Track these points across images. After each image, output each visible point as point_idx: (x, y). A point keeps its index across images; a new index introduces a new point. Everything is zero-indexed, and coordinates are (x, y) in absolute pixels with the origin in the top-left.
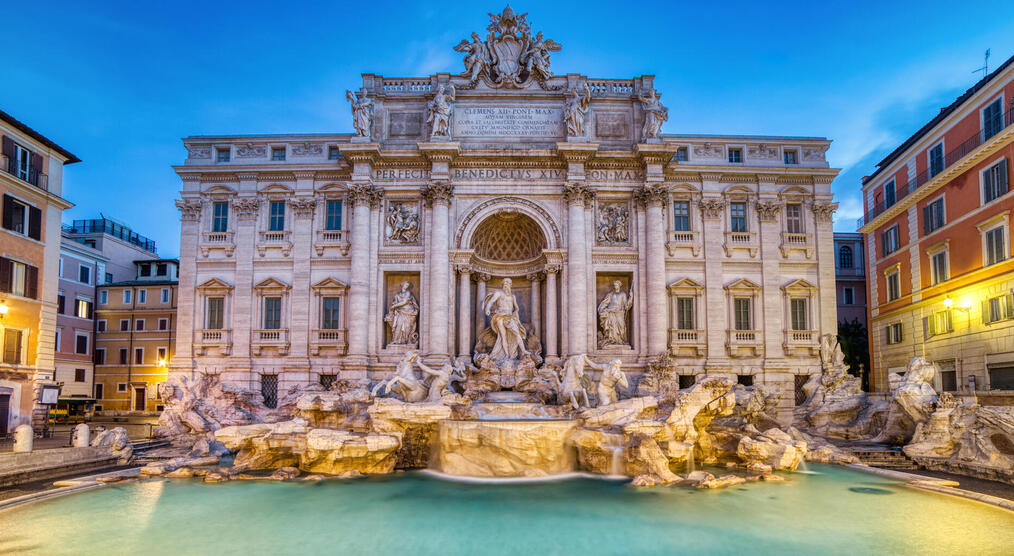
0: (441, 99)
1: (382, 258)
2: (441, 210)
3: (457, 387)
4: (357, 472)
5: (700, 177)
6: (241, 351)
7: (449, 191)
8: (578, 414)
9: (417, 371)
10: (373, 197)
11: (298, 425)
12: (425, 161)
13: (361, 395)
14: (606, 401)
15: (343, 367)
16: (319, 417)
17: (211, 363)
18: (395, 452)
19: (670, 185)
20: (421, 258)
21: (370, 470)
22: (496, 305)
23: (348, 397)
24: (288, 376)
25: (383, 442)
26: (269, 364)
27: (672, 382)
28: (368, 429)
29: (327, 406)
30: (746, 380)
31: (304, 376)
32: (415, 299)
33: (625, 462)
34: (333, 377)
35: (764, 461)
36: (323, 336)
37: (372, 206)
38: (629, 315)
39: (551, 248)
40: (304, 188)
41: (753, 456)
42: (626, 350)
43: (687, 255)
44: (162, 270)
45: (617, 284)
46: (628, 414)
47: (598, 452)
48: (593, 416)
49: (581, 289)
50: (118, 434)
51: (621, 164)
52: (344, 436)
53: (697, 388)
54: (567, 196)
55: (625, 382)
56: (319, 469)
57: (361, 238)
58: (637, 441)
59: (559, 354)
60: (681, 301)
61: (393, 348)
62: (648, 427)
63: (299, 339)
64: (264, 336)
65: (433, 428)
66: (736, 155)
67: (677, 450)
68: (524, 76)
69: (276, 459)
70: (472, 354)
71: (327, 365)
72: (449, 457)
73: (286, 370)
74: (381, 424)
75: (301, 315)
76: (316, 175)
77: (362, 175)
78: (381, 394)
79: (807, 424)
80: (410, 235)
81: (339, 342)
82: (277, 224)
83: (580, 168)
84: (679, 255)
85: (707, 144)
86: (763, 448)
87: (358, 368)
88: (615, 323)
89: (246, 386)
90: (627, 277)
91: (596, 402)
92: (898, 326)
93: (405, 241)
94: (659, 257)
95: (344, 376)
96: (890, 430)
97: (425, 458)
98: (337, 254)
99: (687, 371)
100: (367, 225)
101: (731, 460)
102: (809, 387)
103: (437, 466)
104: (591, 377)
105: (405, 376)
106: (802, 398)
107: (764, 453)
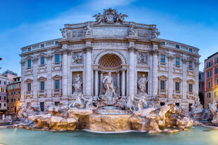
0: (88, 27)
1: (71, 68)
2: (89, 54)
3: (94, 105)
4: (65, 129)
5: (168, 50)
6: (35, 97)
7: (91, 49)
8: (132, 113)
9: (82, 100)
10: (68, 52)
11: (49, 115)
12: (84, 41)
13: (66, 107)
14: (140, 109)
15: (61, 99)
16: (54, 113)
17: (28, 100)
18: (75, 123)
19: (160, 51)
20: (83, 67)
21: (69, 129)
22: (106, 80)
23: (62, 108)
24: (47, 103)
25: (72, 120)
26: (42, 99)
27: (159, 104)
28: (68, 116)
29: (56, 110)
30: (177, 104)
31: (51, 102)
32: (81, 79)
33: (146, 127)
34: (58, 102)
35: (183, 125)
36: (55, 91)
37: (68, 54)
38: (147, 84)
39: (124, 63)
40: (49, 53)
41: (180, 124)
42: (146, 94)
43: (163, 69)
44: (19, 80)
45: (144, 75)
46: (147, 113)
47: (138, 124)
48: (137, 113)
49: (132, 76)
50: (10, 117)
51: (145, 43)
52: (61, 118)
53: (166, 105)
54: (129, 50)
55: (146, 103)
56: (54, 128)
57: (65, 63)
58: (150, 120)
59: (126, 95)
60: (161, 81)
61: (75, 94)
62: (153, 116)
63: (49, 92)
64: (41, 92)
65: (87, 117)
66: (178, 46)
67: (161, 123)
68: (115, 21)
69: (43, 125)
70: (99, 95)
71: (57, 99)
72: (92, 125)
73: (46, 101)
74: (71, 115)
75: (50, 85)
76: (52, 49)
77: (65, 47)
78: (71, 106)
79: (192, 116)
80: (79, 61)
81: (60, 92)
82: (43, 63)
83: (133, 43)
84: (161, 69)
85: (170, 43)
86: (183, 122)
87: (65, 99)
88: (143, 87)
89: (36, 106)
90: (146, 73)
91: (137, 109)
92: (210, 94)
93: (78, 63)
94: (156, 69)
95: (61, 102)
96: (209, 117)
97: (85, 126)
98: (59, 68)
99: (163, 101)
100: (67, 60)
101: (175, 125)
102: (192, 106)
103: (88, 128)
104: (135, 102)
105: (79, 101)
106: (190, 109)
107: (183, 123)
